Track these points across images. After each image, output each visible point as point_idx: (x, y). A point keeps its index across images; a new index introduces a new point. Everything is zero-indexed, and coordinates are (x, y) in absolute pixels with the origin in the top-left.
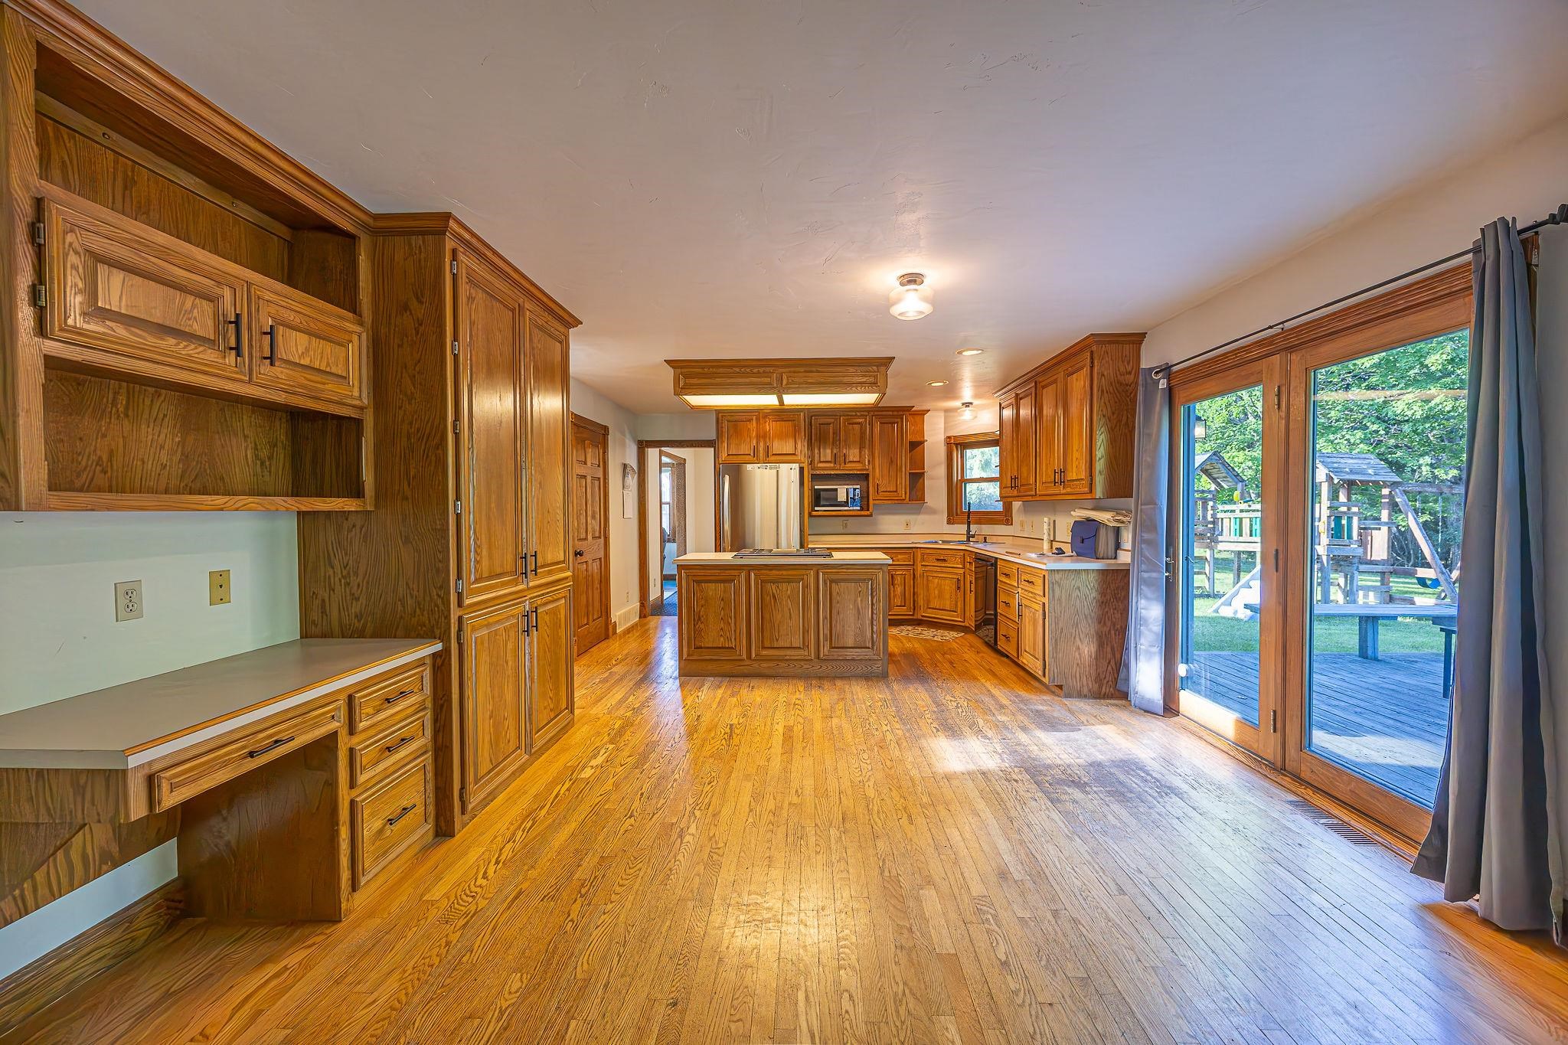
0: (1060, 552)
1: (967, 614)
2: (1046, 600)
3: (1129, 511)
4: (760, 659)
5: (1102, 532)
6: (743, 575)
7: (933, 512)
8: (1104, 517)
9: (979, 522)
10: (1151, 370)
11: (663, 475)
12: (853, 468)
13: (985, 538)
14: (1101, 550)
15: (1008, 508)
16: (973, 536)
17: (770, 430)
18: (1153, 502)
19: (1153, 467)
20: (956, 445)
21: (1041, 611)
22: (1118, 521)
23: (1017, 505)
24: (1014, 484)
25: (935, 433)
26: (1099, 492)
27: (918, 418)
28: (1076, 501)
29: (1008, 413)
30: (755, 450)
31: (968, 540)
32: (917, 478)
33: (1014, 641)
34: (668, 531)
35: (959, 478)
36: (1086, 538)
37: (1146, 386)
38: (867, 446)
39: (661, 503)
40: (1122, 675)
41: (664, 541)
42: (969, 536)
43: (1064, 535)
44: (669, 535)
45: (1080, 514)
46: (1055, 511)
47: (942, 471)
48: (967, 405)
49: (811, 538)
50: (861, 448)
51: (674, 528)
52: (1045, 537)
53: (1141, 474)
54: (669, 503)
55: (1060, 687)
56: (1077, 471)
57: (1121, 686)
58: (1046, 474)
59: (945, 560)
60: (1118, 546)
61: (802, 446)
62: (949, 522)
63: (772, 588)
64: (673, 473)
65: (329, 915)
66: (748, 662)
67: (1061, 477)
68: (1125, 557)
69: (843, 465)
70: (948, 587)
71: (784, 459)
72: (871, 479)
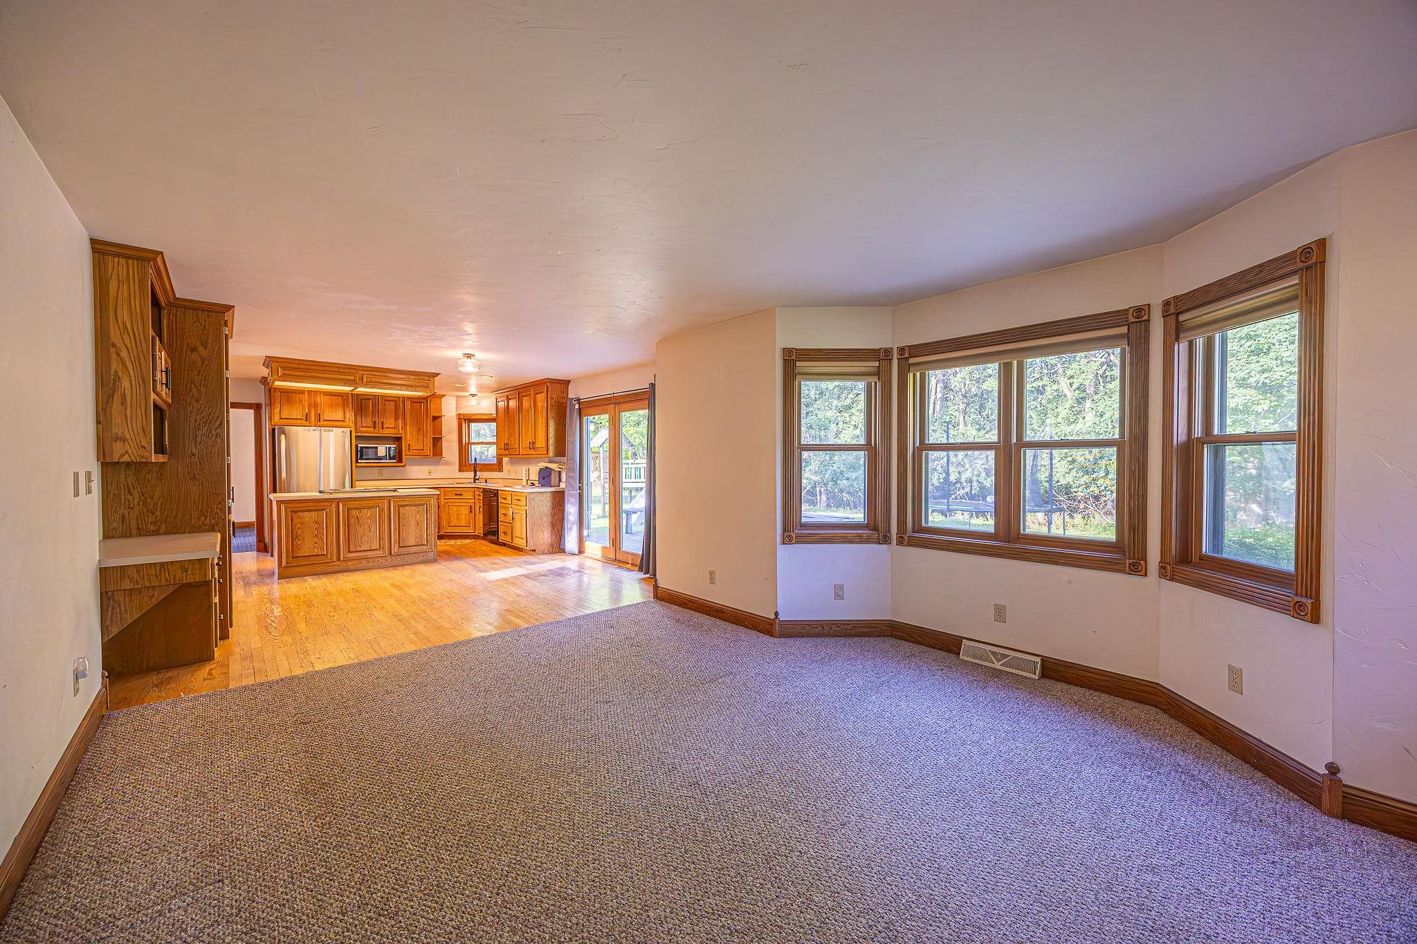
0: (533, 484)
1: (477, 527)
2: (527, 508)
3: (564, 463)
4: (346, 560)
5: (553, 474)
6: (334, 505)
7: (448, 463)
8: (553, 466)
9: (481, 471)
10: (573, 399)
12: (389, 432)
13: (486, 480)
14: (552, 482)
15: (500, 462)
16: (478, 479)
17: (321, 402)
18: (574, 460)
19: (574, 442)
20: (465, 420)
21: (525, 514)
22: (560, 468)
23: (505, 460)
24: (507, 449)
25: (449, 409)
26: (551, 454)
27: (438, 400)
28: (539, 458)
29: (501, 404)
30: (307, 417)
31: (475, 482)
32: (437, 441)
33: (509, 534)
35: (467, 441)
36: (545, 477)
37: (570, 406)
38: (400, 417)
40: (562, 541)
42: (475, 480)
43: (534, 476)
45: (542, 465)
46: (529, 463)
47: (455, 436)
48: (473, 395)
49: (357, 483)
50: (396, 419)
52: (524, 478)
53: (568, 447)
55: (534, 551)
56: (540, 443)
57: (562, 547)
58: (525, 443)
59: (461, 495)
60: (560, 481)
61: (350, 415)
62: (460, 471)
63: (354, 513)
65: (210, 658)
66: (338, 563)
67: (533, 445)
68: (563, 485)
69: (381, 429)
70: (464, 511)
71: (333, 424)
72: (403, 440)
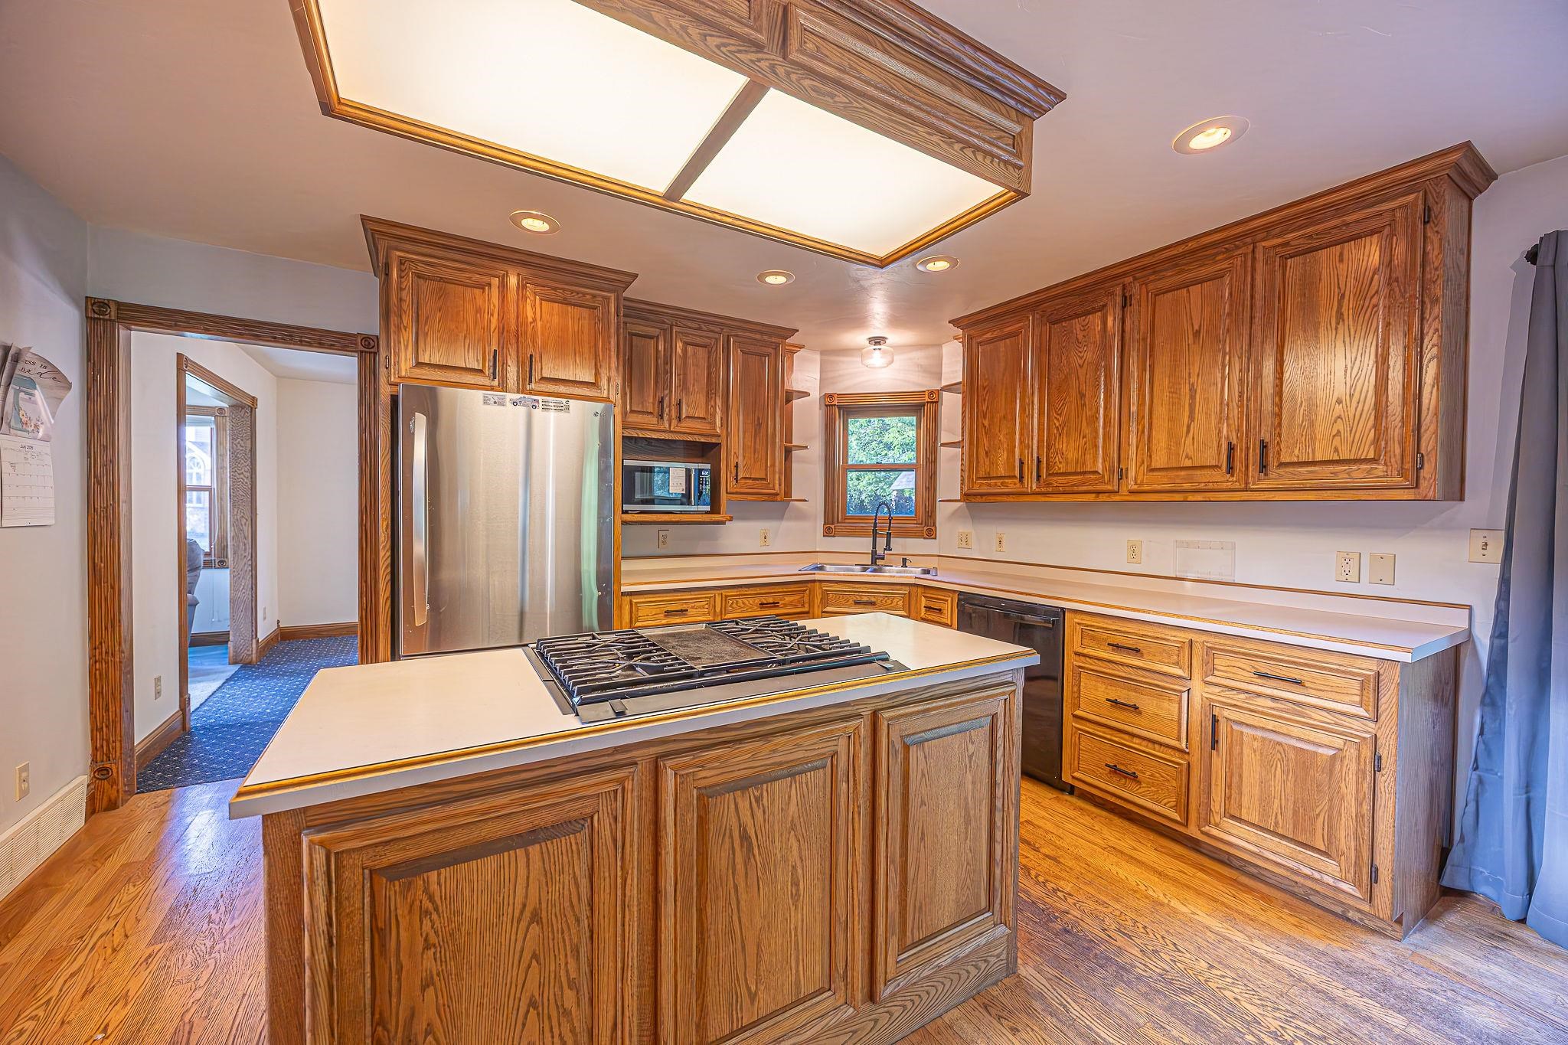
7: (801, 516)
11: (191, 432)
12: (691, 429)
13: (904, 560)
15: (931, 512)
16: (882, 556)
17: (534, 320)
20: (840, 408)
31: (875, 562)
34: (204, 545)
35: (842, 464)
38: (720, 391)
39: (182, 490)
41: (195, 569)
42: (874, 557)
44: (208, 554)
47: (818, 449)
48: (876, 341)
50: (709, 395)
51: (223, 538)
54: (209, 489)
59: (872, 604)
61: (610, 369)
62: (828, 532)
64: (219, 429)
69: (674, 422)
71: (563, 389)
72: (723, 455)
